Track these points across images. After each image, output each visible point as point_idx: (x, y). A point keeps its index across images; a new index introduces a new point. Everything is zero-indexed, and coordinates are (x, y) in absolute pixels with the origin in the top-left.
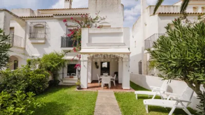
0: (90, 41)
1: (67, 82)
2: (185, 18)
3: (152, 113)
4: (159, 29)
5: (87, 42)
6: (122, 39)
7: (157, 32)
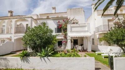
0: (71, 30)
1: (59, 49)
2: (117, 17)
3: (105, 58)
4: (103, 23)
5: (70, 31)
6: (86, 29)
7: (102, 24)
